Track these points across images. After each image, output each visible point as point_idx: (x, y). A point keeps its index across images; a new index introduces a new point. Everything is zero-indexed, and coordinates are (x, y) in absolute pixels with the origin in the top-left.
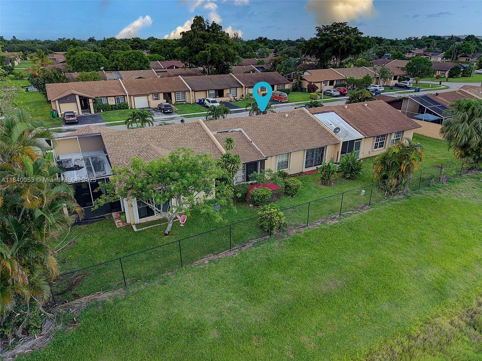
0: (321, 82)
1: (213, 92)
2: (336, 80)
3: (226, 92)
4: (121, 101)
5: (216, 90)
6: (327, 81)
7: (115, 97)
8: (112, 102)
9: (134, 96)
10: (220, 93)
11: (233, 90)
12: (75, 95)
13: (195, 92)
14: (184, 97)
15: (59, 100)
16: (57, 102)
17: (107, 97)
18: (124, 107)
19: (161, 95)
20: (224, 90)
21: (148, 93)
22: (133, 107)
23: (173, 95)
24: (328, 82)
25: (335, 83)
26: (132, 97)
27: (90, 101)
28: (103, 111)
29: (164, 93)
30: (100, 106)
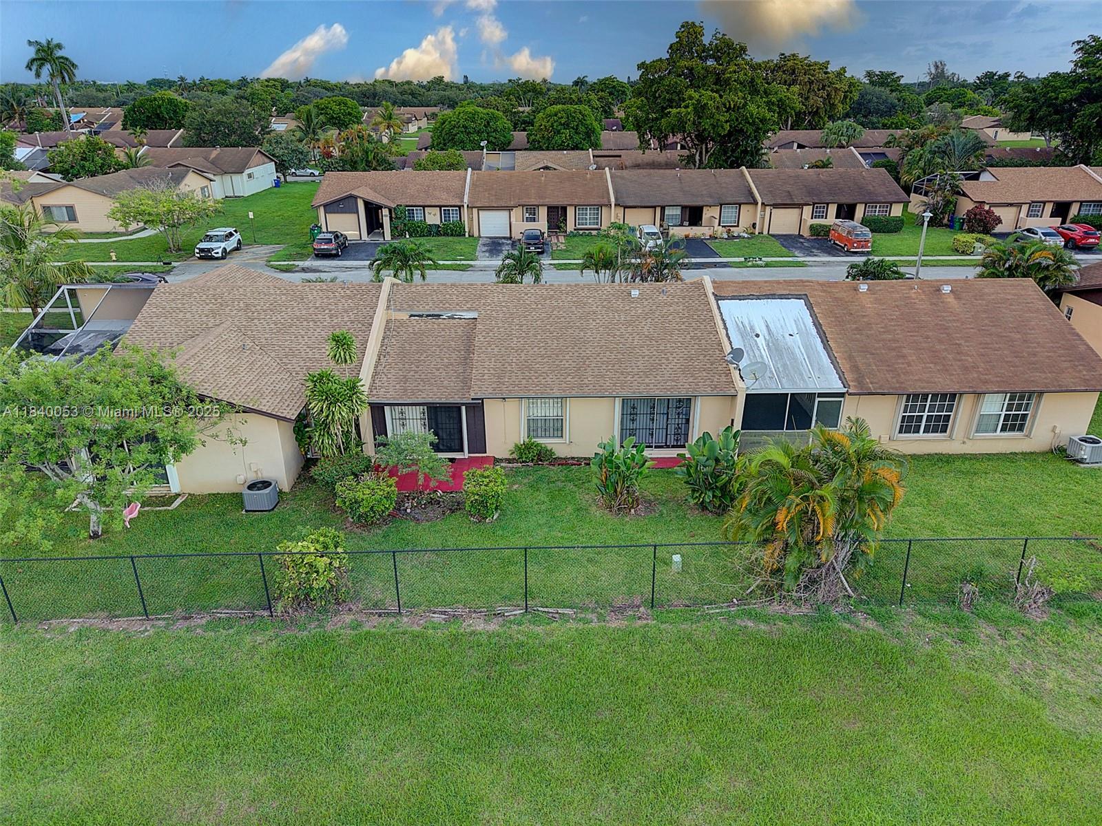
0: (1019, 205)
1: (678, 211)
2: (1081, 202)
3: (707, 214)
4: (454, 217)
5: (684, 208)
6: (1044, 203)
7: (440, 207)
8: (433, 218)
9: (480, 209)
10: (694, 215)
11: (729, 213)
12: (355, 198)
13: (625, 207)
14: (598, 220)
15: (325, 206)
16: (322, 209)
17: (424, 207)
18: (457, 231)
19: (543, 213)
20: (705, 210)
21: (512, 203)
22: (476, 234)
23: (570, 212)
24: (1049, 208)
25: (1074, 210)
26: (475, 211)
27: (385, 212)
28: (410, 236)
29: (548, 208)
30: (406, 223)
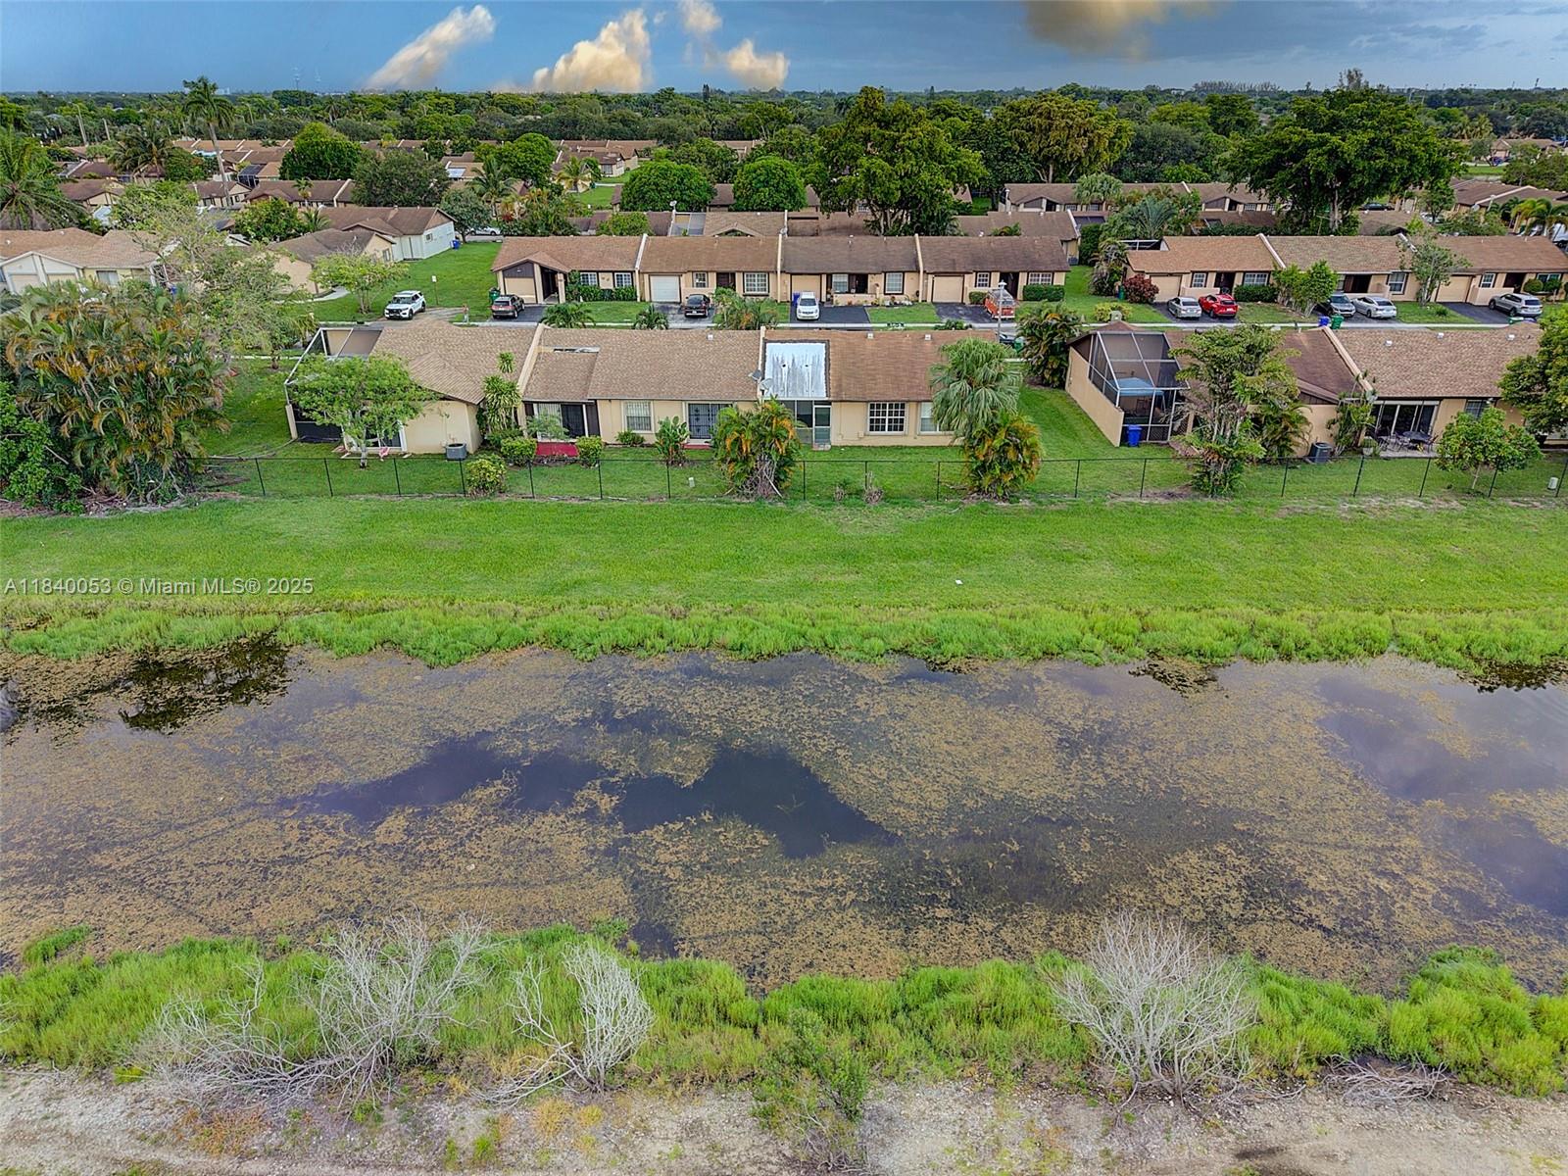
1: (845, 279)
2: (1245, 272)
3: (871, 281)
4: (626, 283)
5: (850, 275)
6: (1207, 273)
7: (613, 272)
8: (606, 283)
9: (651, 274)
10: (860, 283)
11: (894, 280)
12: (534, 262)
13: (792, 274)
14: (766, 286)
15: (504, 270)
16: (501, 273)
17: (598, 272)
18: (628, 296)
19: (712, 278)
20: (870, 277)
21: (682, 269)
23: (739, 278)
24: (1211, 279)
25: (1238, 281)
26: (646, 276)
27: (560, 277)
28: (584, 300)
29: (718, 274)
30: (581, 289)
